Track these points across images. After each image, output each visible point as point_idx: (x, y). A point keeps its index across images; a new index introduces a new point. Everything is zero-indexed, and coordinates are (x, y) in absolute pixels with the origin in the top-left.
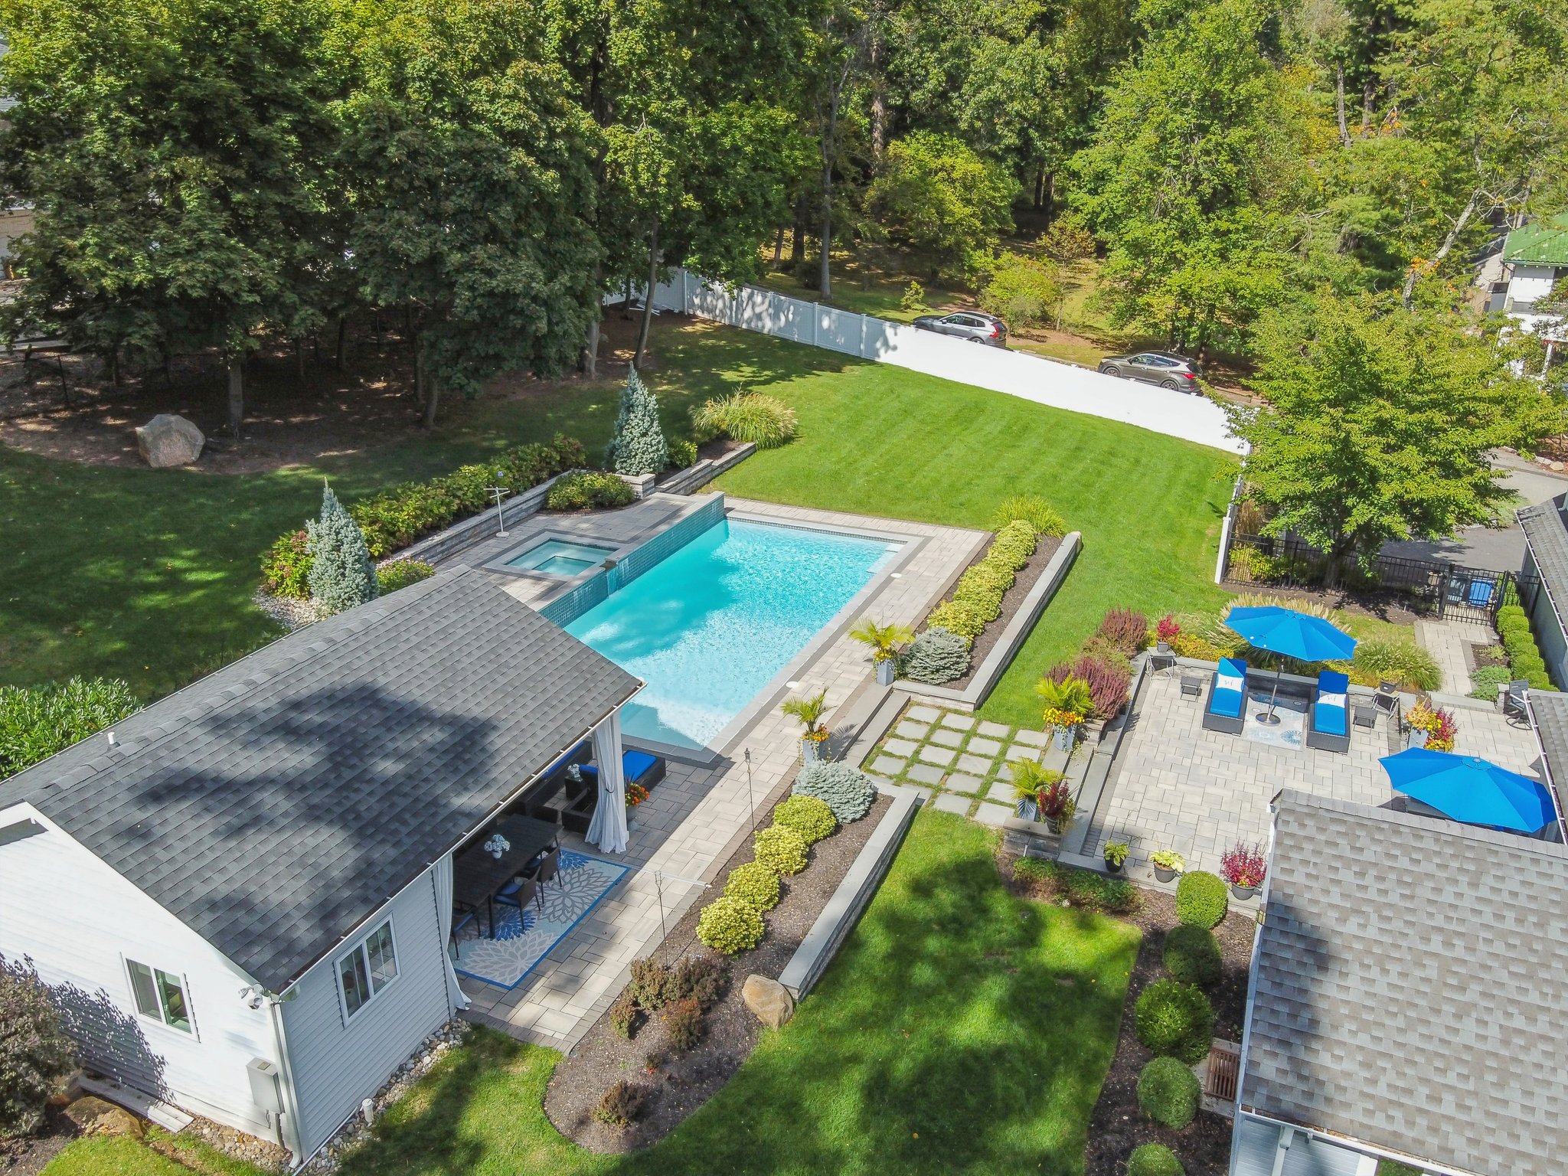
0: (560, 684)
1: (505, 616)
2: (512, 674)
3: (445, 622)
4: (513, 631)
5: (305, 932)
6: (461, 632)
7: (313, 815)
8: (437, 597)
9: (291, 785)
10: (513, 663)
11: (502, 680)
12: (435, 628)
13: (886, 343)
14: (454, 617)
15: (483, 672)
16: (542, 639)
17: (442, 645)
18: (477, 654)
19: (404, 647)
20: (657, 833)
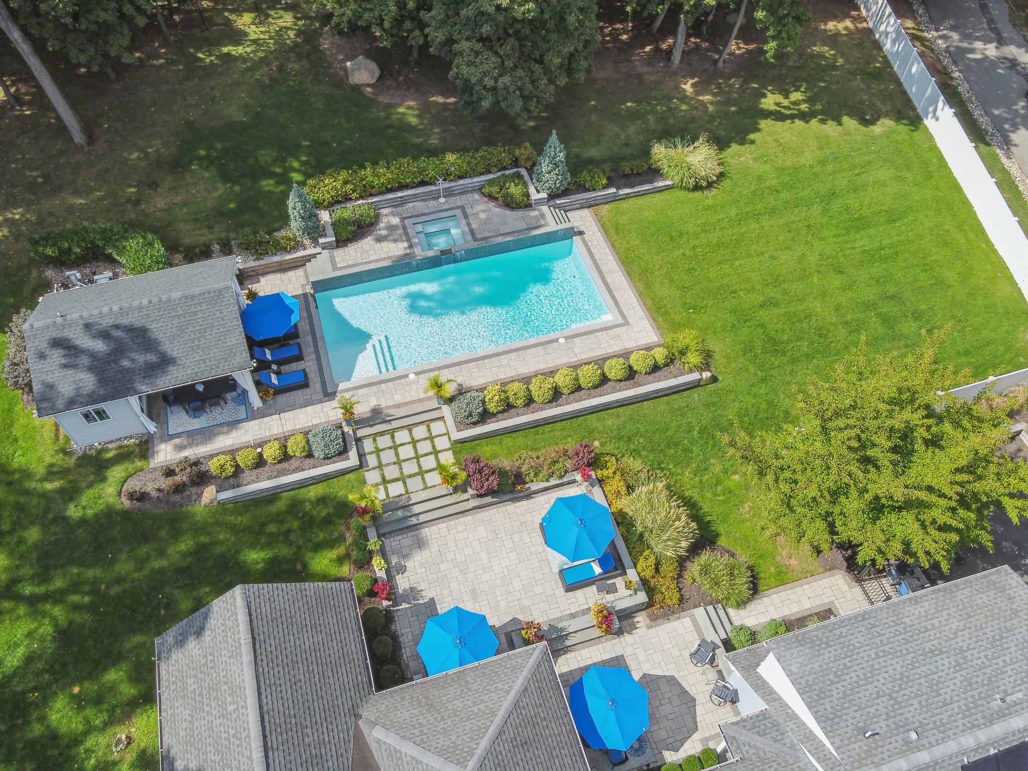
0: (217, 354)
1: (225, 314)
2: (203, 341)
3: (199, 308)
4: (222, 322)
5: (60, 403)
6: (201, 315)
7: (91, 369)
8: (206, 295)
9: (92, 355)
10: (208, 337)
11: (196, 343)
12: (193, 309)
13: (935, 111)
14: (204, 307)
15: (192, 336)
16: (230, 331)
17: (188, 318)
18: (198, 328)
19: (174, 314)
20: (273, 410)
